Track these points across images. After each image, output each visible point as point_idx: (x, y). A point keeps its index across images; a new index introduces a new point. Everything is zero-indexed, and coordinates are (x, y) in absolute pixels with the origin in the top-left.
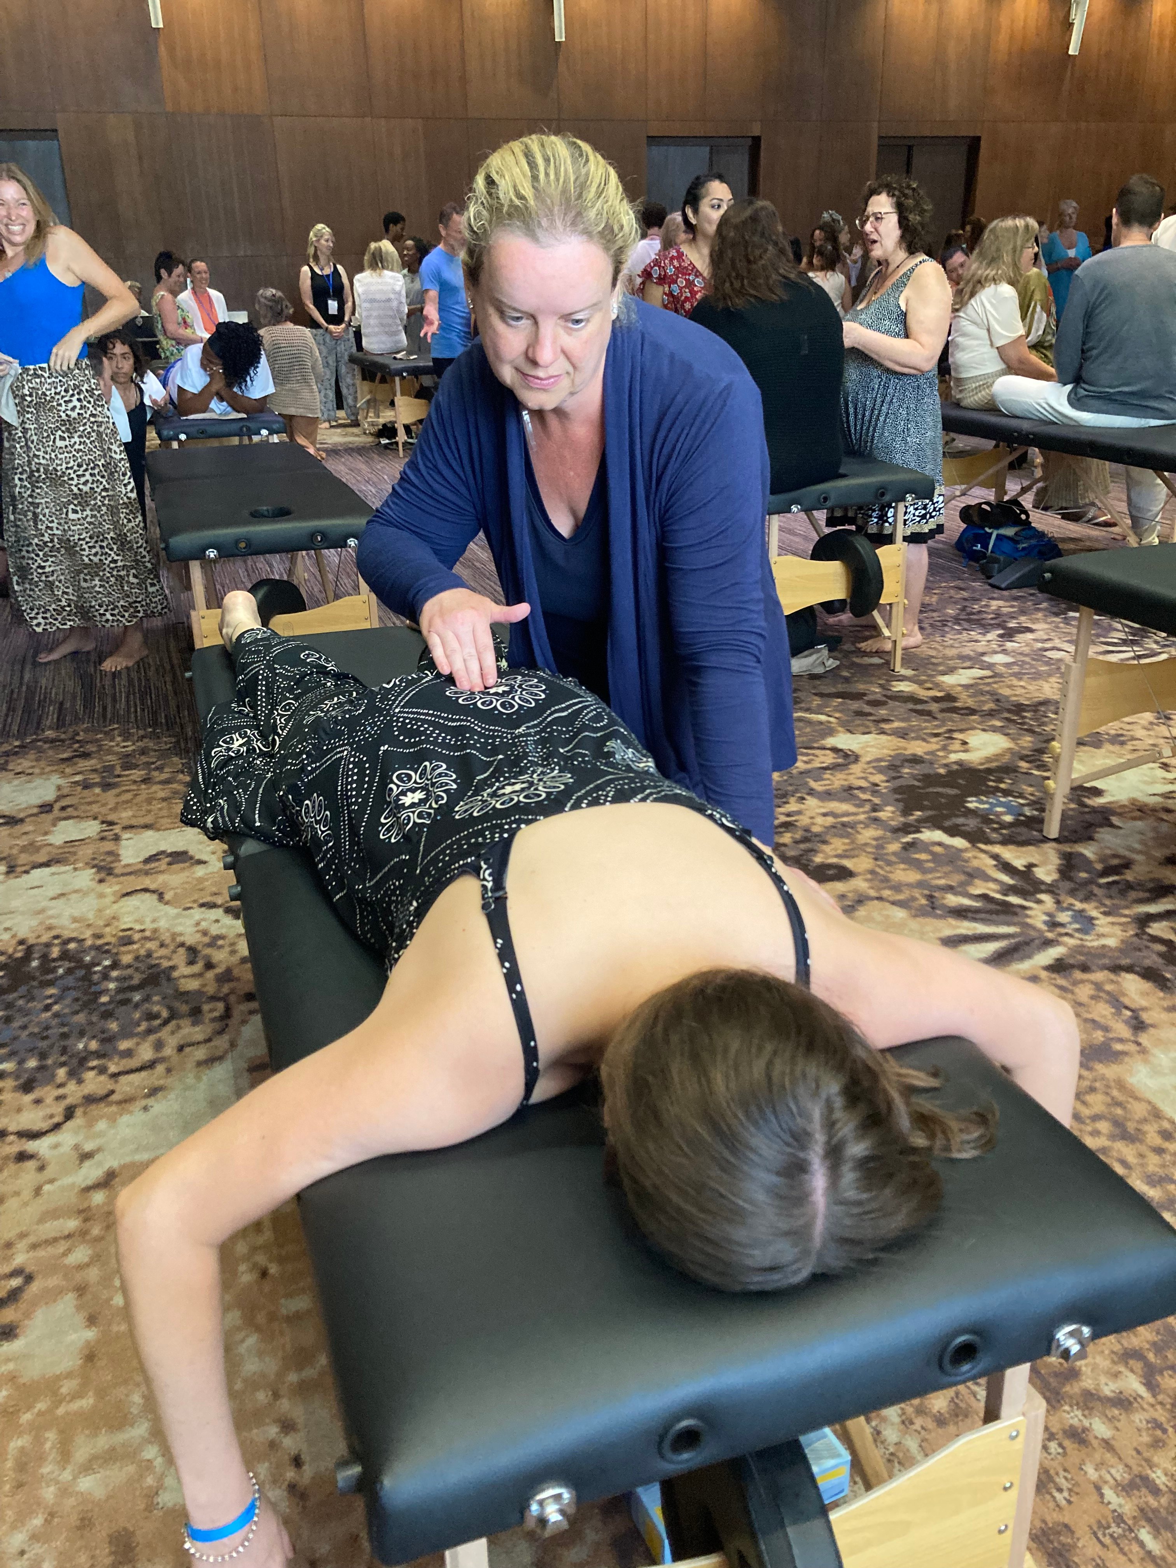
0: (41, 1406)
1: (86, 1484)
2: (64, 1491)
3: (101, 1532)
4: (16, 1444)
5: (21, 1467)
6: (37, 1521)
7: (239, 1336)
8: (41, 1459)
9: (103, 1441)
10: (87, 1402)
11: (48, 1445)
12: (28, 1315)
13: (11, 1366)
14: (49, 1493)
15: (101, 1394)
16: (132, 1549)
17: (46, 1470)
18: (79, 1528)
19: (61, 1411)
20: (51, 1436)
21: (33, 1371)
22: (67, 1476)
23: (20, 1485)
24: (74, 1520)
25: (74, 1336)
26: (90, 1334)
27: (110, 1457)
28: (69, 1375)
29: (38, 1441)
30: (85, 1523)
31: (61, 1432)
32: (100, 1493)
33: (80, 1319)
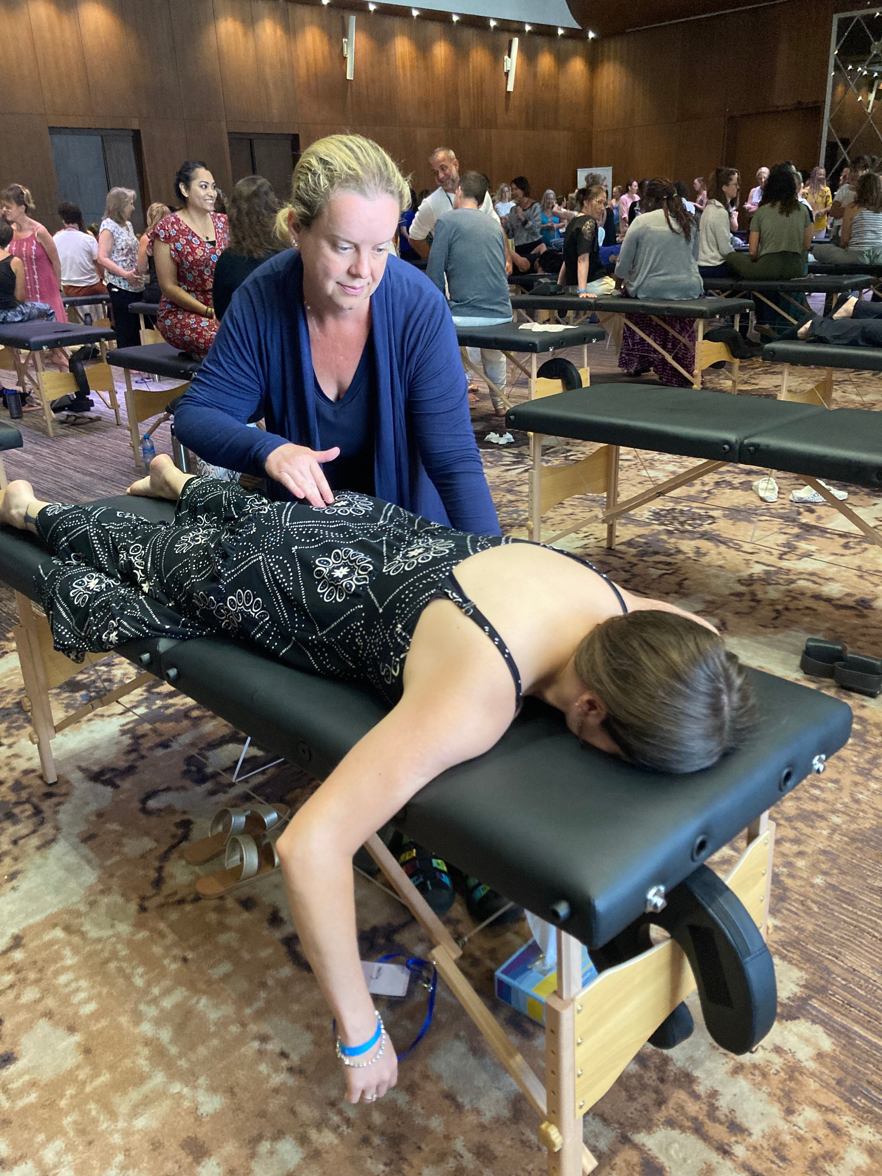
0: (70, 1091)
1: (140, 1123)
2: (127, 1133)
3: (172, 1147)
4: (67, 1121)
5: (82, 1132)
6: (120, 1158)
7: (194, 1001)
8: (95, 1121)
9: (135, 1095)
10: (105, 1078)
11: (94, 1113)
12: (15, 1044)
13: (26, 1078)
14: (117, 1139)
15: (112, 1068)
16: (202, 1147)
17: (104, 1126)
18: (154, 1150)
19: (88, 1089)
20: (93, 1107)
21: (47, 1075)
22: (121, 1124)
23: (90, 1143)
24: (147, 1146)
25: (64, 1044)
26: (77, 1038)
27: (146, 1102)
28: (78, 1067)
29: (85, 1113)
30: (156, 1146)
31: (97, 1102)
32: (155, 1124)
33: (61, 1032)
